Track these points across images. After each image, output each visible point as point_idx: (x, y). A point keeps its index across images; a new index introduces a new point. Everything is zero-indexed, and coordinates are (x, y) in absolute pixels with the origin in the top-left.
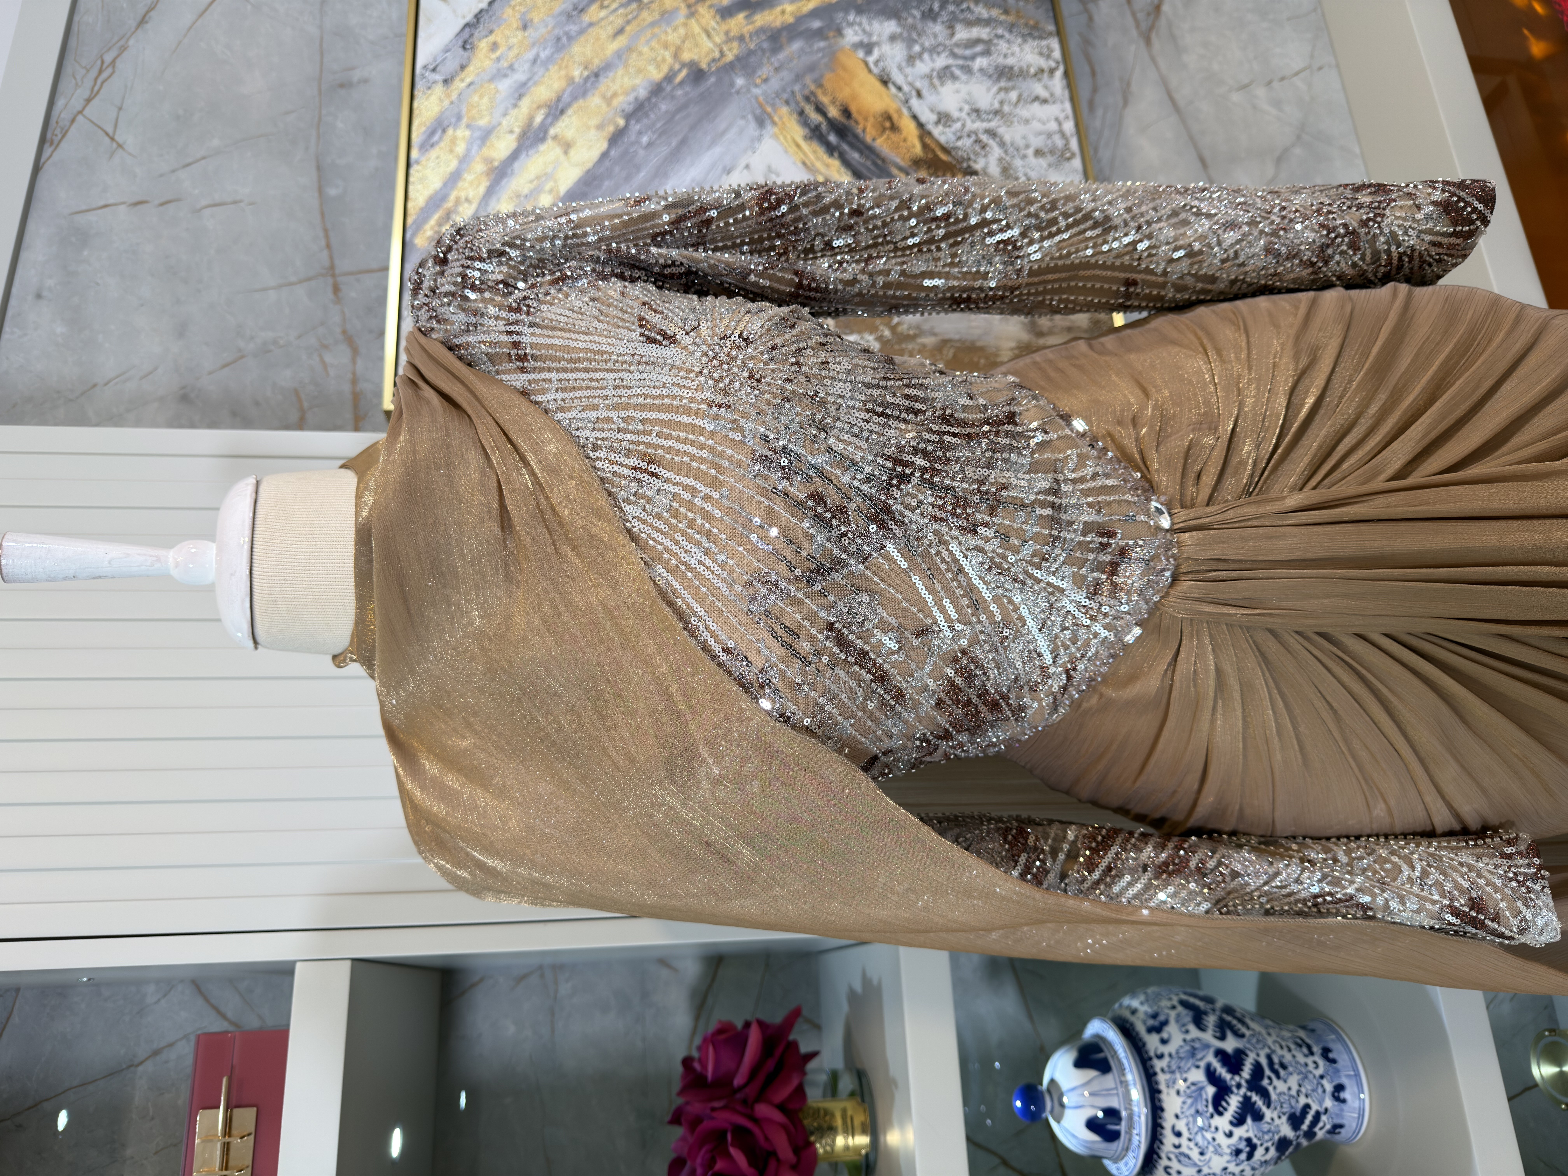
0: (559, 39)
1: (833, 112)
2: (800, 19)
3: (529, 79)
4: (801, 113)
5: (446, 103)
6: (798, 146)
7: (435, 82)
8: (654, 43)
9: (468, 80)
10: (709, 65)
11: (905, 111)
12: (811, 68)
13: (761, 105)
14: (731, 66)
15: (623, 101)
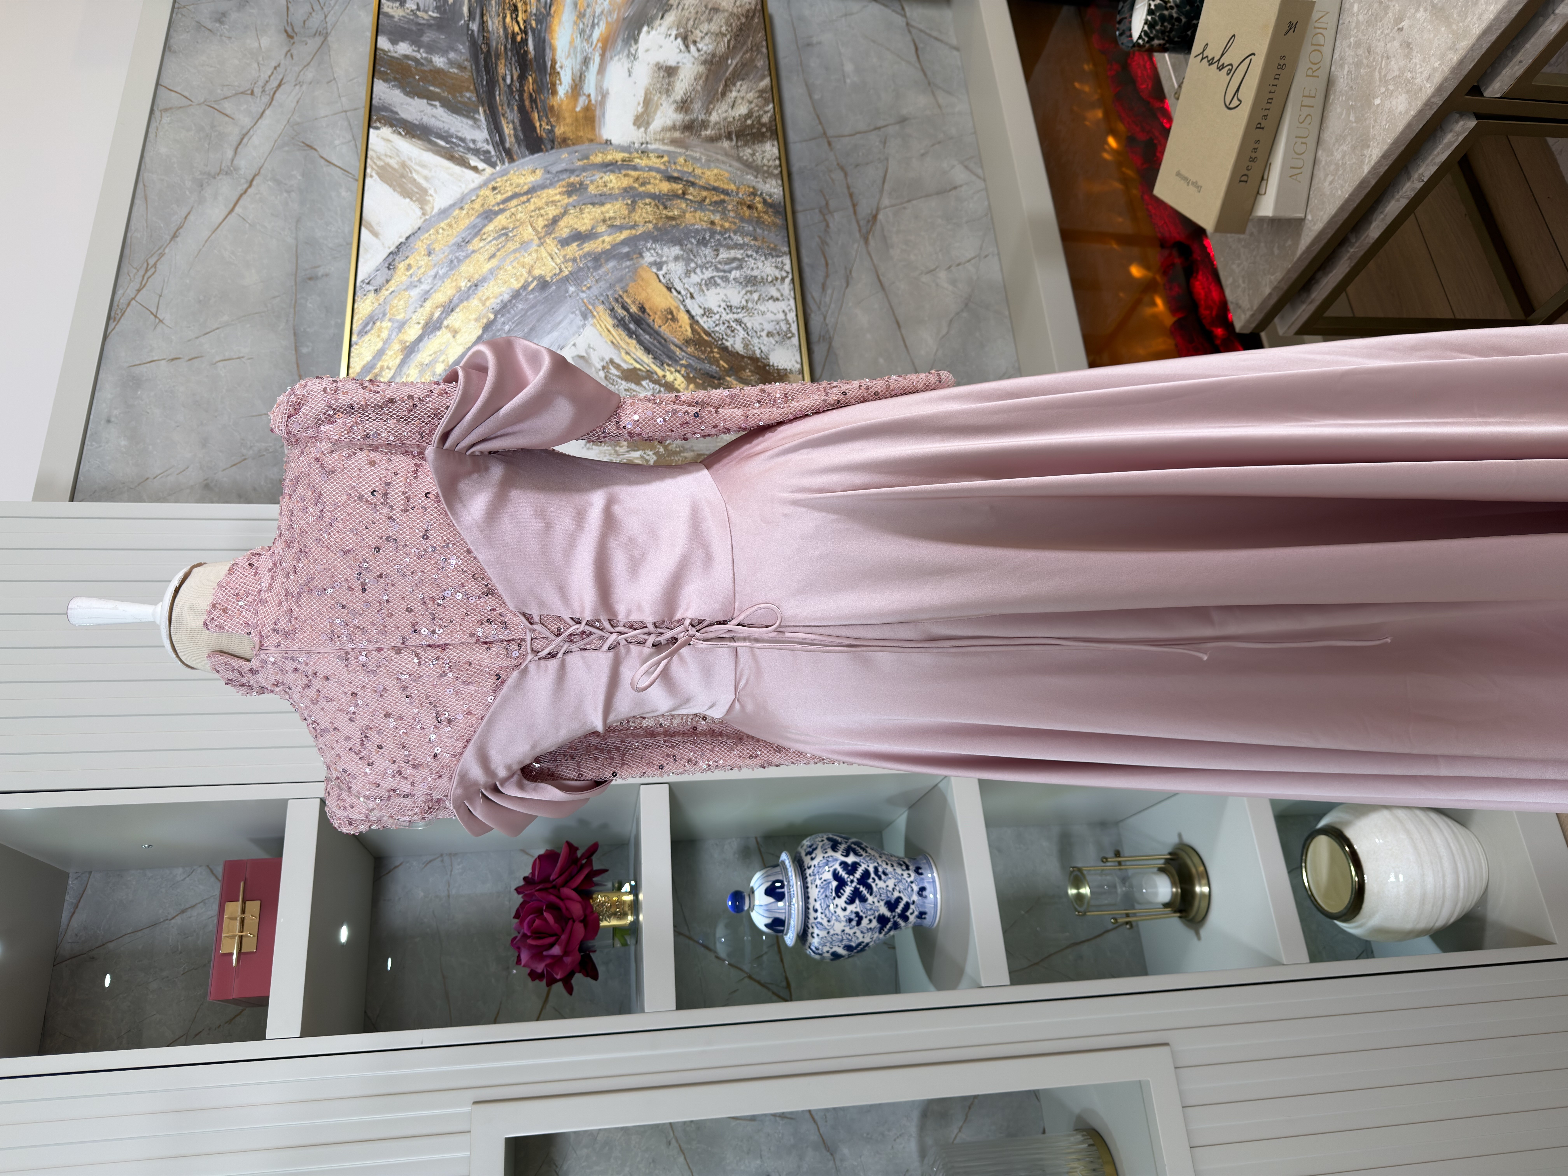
0: (452, 261)
1: (634, 309)
2: (614, 246)
3: (431, 288)
4: (612, 310)
5: (376, 305)
6: (609, 331)
7: (369, 291)
8: (515, 264)
9: (391, 289)
10: (551, 277)
11: (682, 307)
12: (620, 280)
13: (585, 305)
14: (567, 278)
15: (494, 303)
